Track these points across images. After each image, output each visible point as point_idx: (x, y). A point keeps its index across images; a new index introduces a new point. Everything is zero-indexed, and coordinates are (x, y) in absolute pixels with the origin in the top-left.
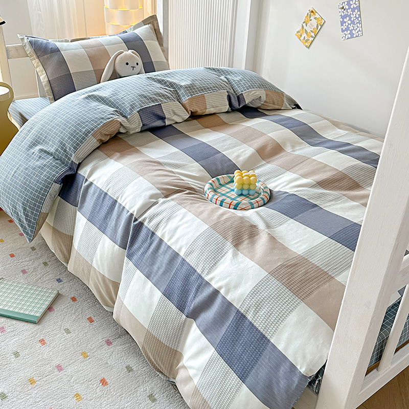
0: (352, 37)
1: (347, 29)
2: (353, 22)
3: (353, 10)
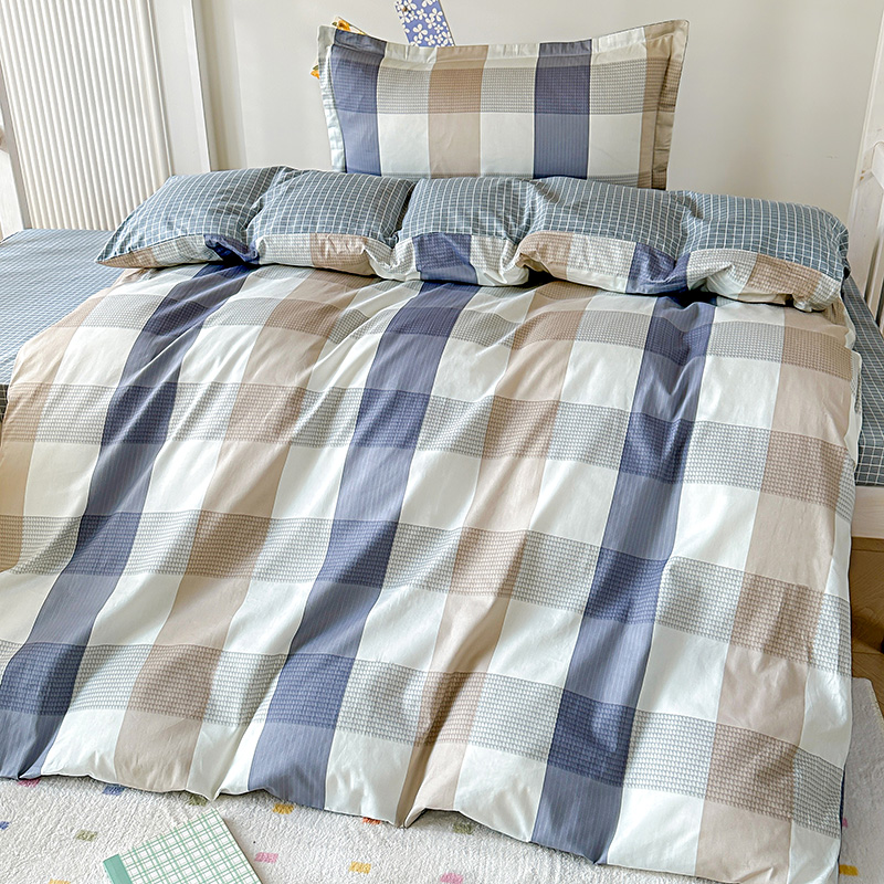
2: (432, 32)
3: (428, 10)
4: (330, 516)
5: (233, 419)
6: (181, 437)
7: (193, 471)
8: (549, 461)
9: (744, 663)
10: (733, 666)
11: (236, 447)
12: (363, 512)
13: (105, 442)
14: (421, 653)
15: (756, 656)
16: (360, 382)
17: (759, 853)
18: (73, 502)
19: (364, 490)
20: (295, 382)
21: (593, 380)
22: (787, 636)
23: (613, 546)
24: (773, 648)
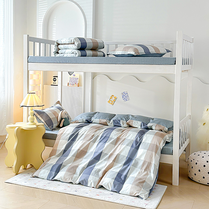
0: (127, 100)
1: (125, 99)
2: (126, 97)
3: (126, 94)
4: (94, 151)
5: (84, 138)
6: (78, 140)
7: (78, 145)
8: (122, 145)
9: (142, 172)
10: (140, 172)
11: (84, 141)
12: (98, 151)
13: (68, 141)
14: (102, 168)
15: (143, 171)
16: (101, 135)
17: (137, 191)
18: (63, 148)
19: (99, 148)
20: (93, 134)
21: (130, 136)
22: (147, 168)
23: (128, 156)
24: (145, 170)
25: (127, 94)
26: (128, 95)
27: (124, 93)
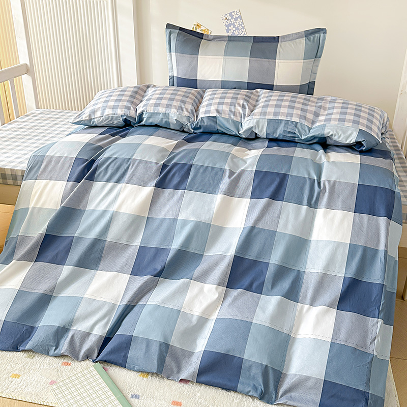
2: (237, 29)
3: (236, 19)
25: (241, 19)
26: (242, 23)
27: (231, 14)
